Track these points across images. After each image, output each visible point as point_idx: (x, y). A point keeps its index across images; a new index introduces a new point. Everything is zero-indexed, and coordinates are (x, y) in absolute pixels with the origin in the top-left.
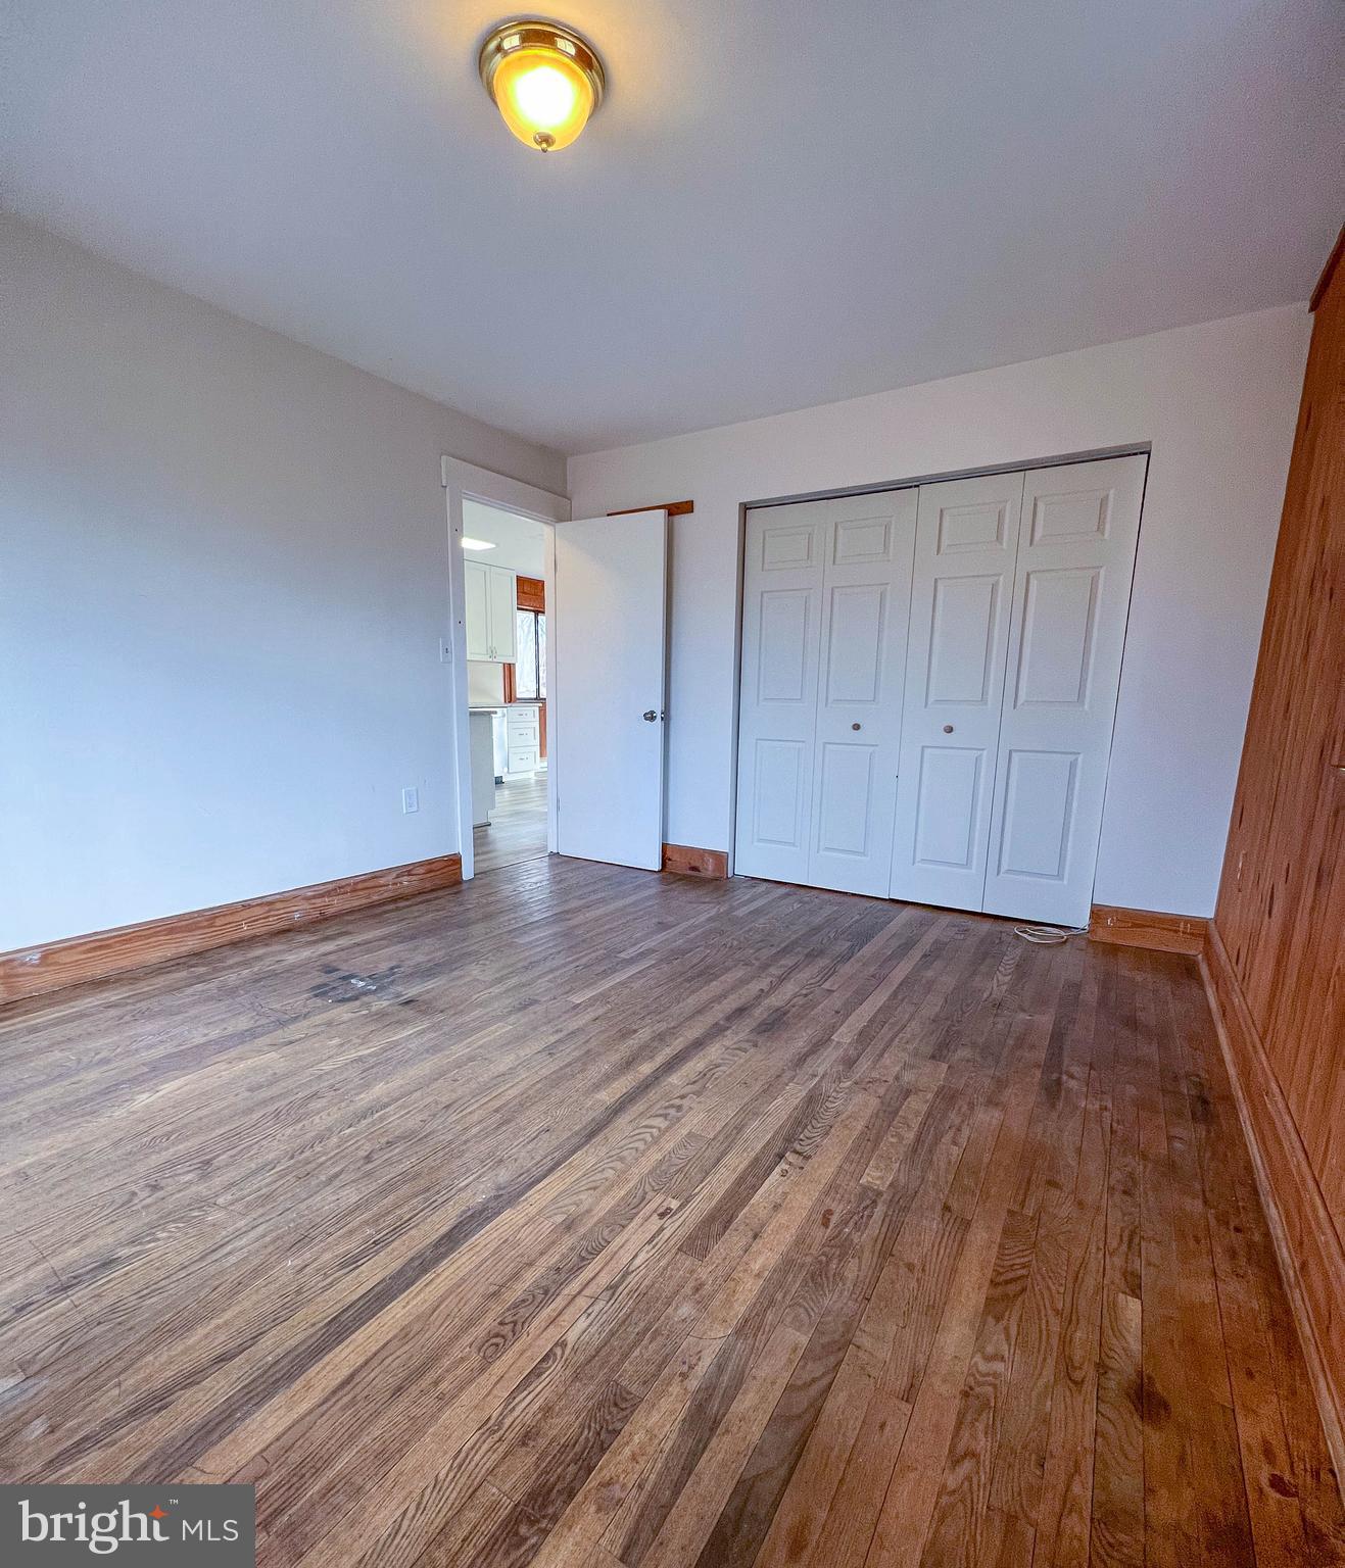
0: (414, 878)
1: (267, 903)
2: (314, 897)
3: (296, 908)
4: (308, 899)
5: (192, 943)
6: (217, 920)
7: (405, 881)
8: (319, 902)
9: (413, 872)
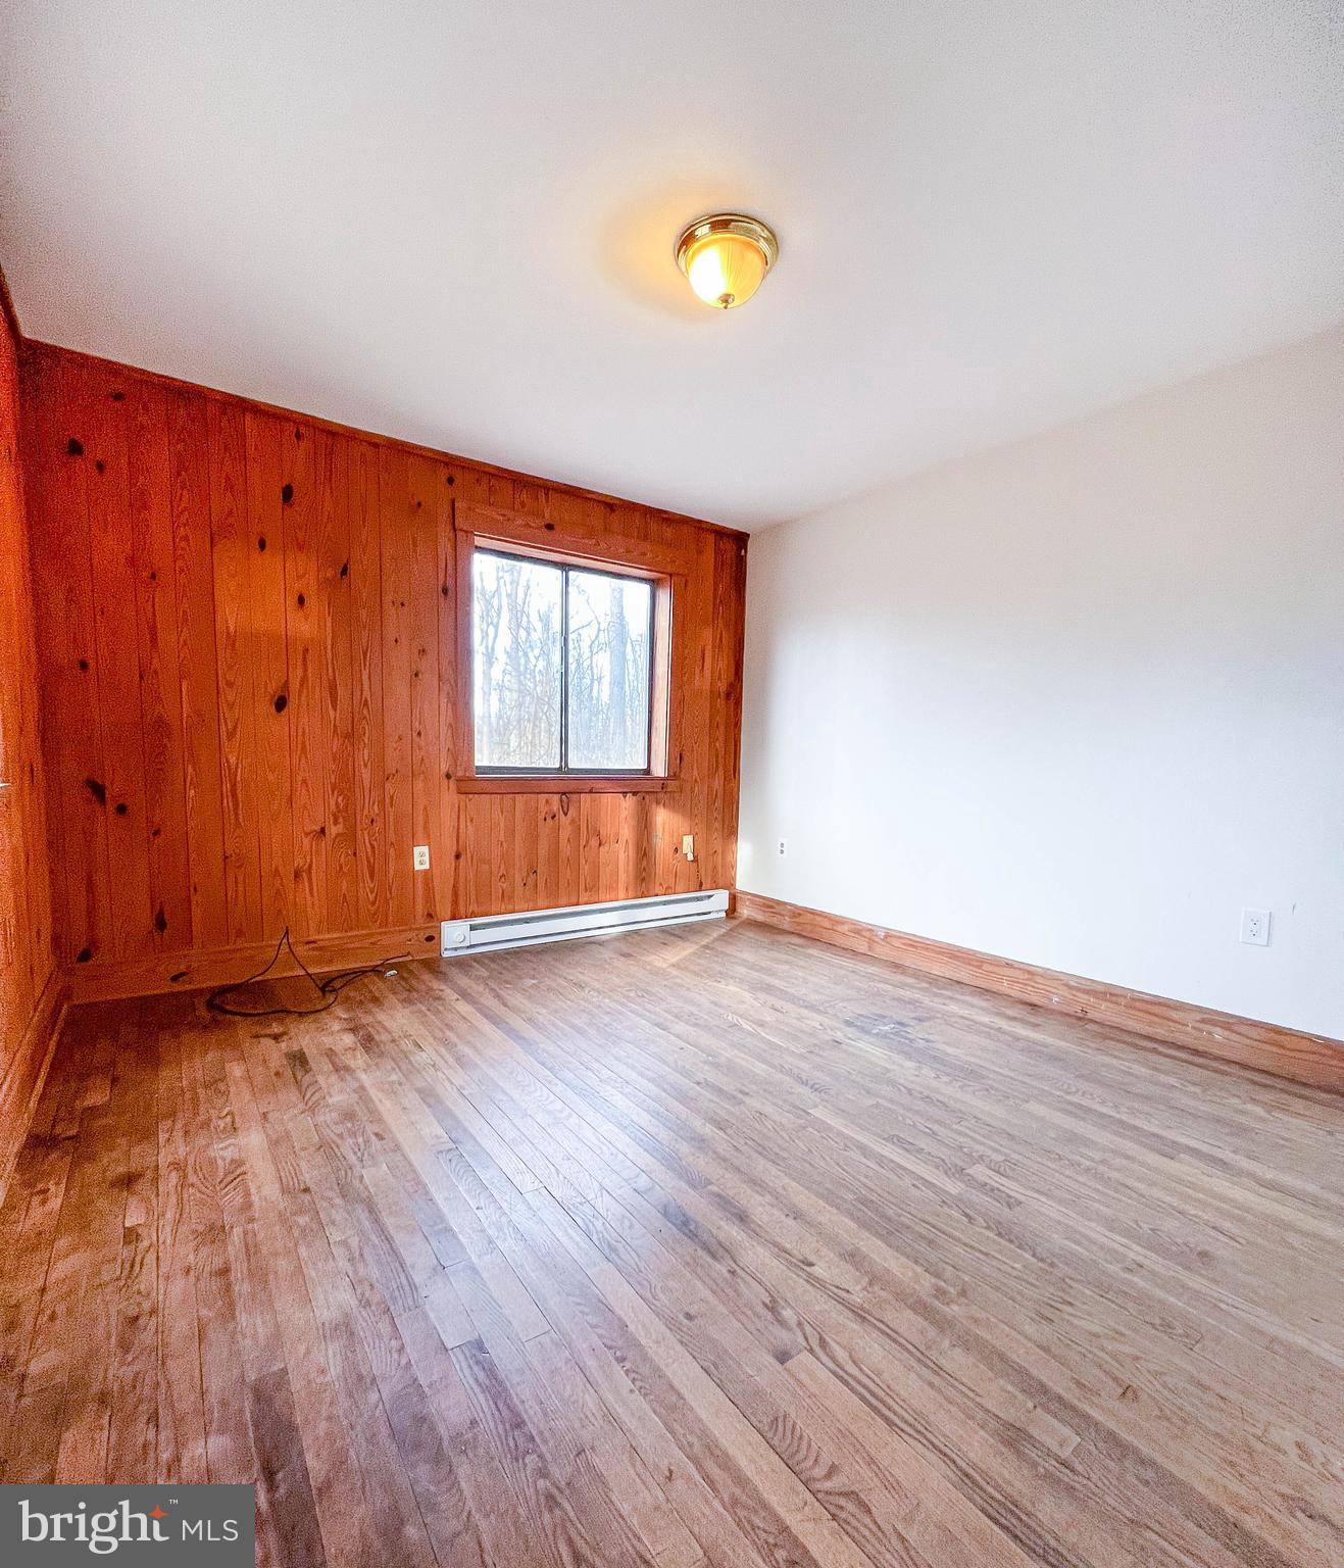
0: (1234, 1037)
1: (1030, 973)
2: (1079, 990)
3: (1055, 991)
4: (1070, 987)
5: (963, 974)
6: (985, 965)
7: (1219, 1034)
8: (1082, 998)
9: (1235, 1028)
